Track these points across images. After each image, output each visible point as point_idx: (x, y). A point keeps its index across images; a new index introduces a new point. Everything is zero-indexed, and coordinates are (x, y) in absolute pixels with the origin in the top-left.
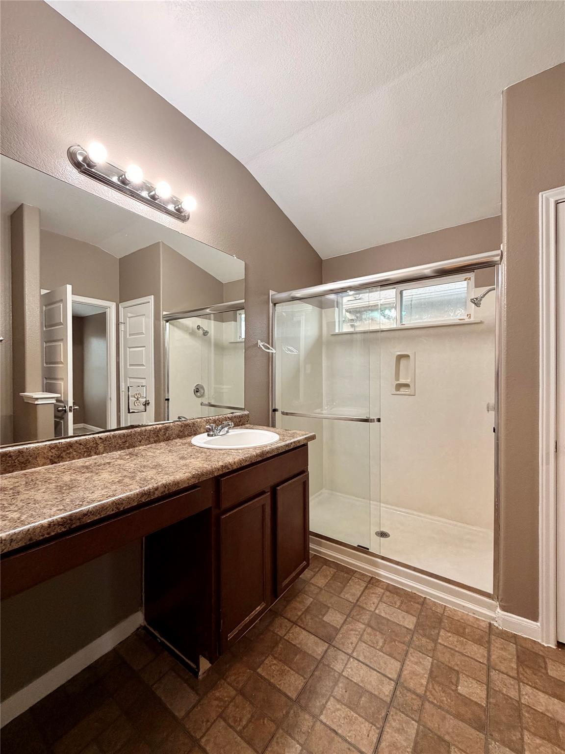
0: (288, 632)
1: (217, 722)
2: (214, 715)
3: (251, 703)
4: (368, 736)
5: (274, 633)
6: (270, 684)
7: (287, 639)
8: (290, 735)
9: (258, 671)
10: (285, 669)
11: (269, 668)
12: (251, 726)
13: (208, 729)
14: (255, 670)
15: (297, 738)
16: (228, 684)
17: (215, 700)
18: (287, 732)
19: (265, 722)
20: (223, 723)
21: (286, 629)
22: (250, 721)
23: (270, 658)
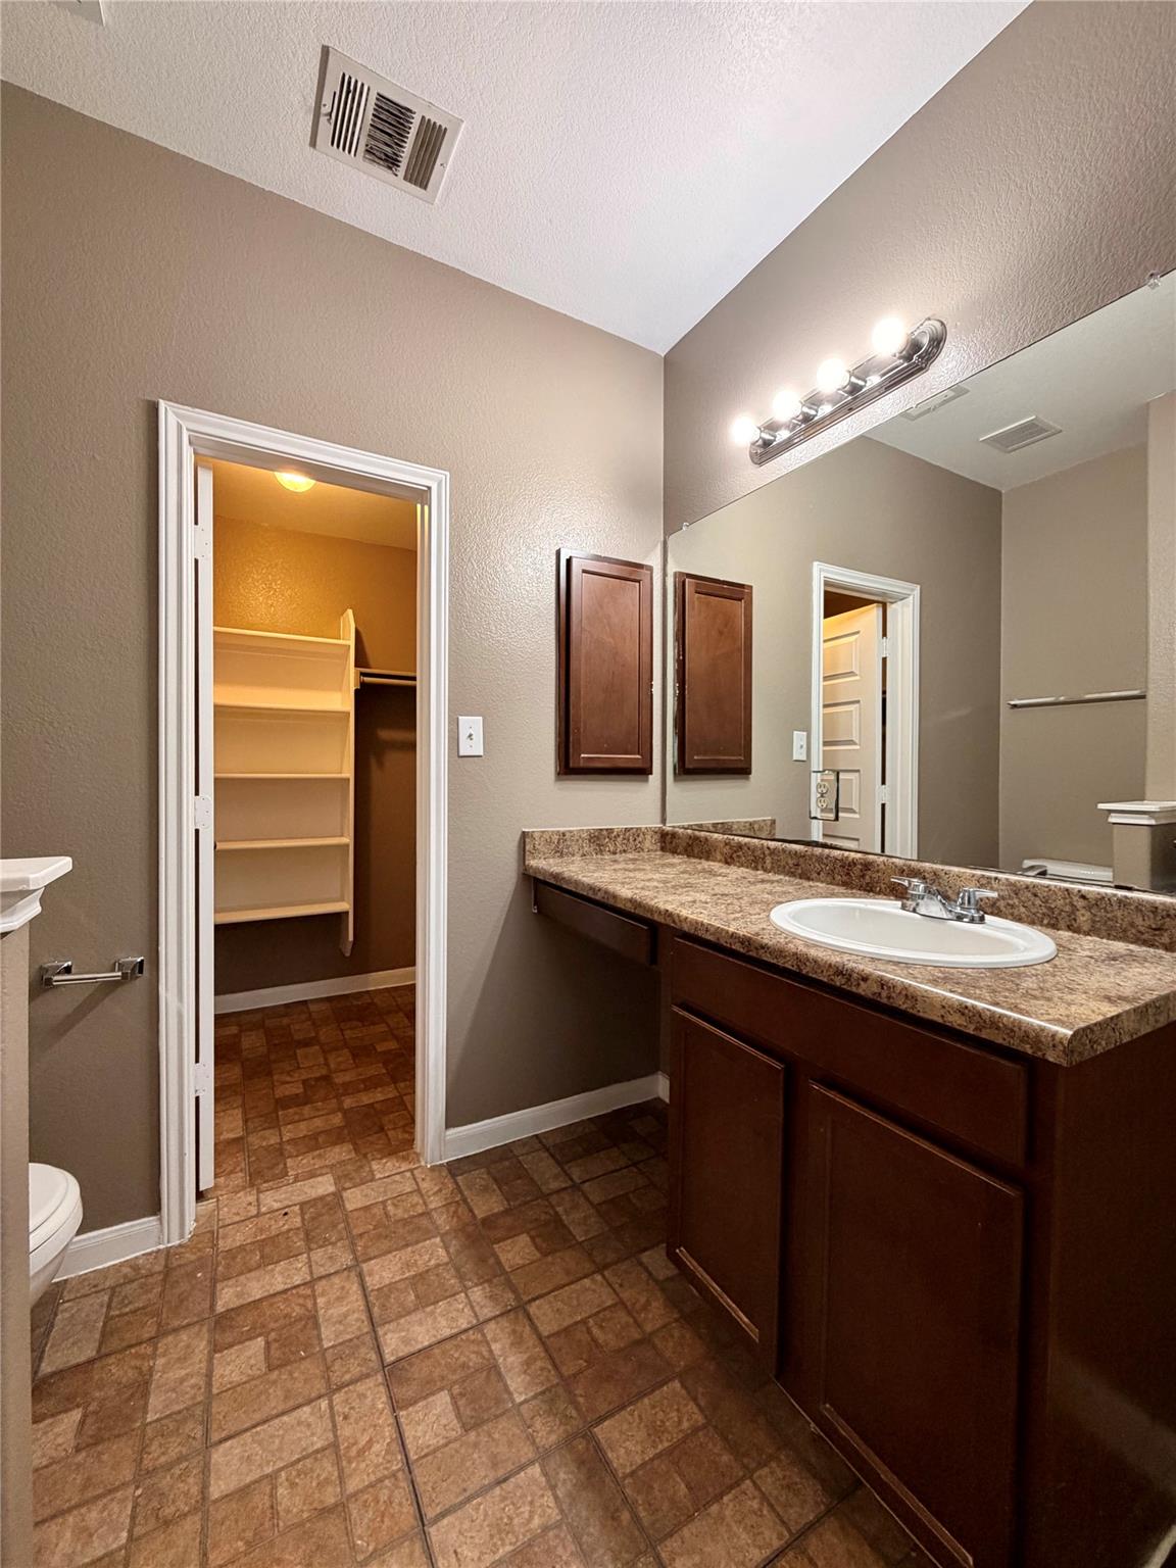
0: (764, 1498)
1: (614, 1296)
2: (625, 1295)
3: (620, 1350)
4: (455, 1552)
5: (771, 1458)
6: (642, 1395)
7: (743, 1486)
8: (543, 1393)
9: (677, 1381)
10: (661, 1441)
11: (675, 1407)
12: (585, 1338)
13: (610, 1285)
14: (681, 1377)
15: (533, 1403)
16: (669, 1323)
17: (648, 1301)
18: (548, 1390)
19: (581, 1361)
20: (609, 1303)
21: (777, 1498)
22: (594, 1340)
23: (700, 1419)
